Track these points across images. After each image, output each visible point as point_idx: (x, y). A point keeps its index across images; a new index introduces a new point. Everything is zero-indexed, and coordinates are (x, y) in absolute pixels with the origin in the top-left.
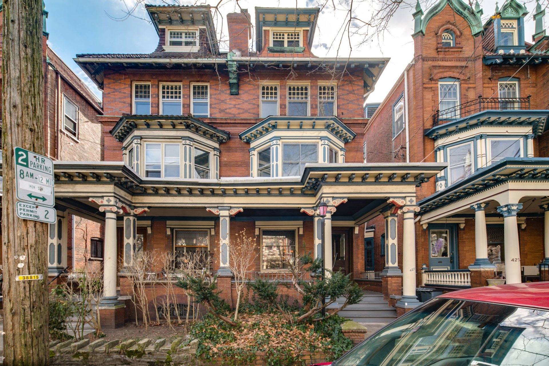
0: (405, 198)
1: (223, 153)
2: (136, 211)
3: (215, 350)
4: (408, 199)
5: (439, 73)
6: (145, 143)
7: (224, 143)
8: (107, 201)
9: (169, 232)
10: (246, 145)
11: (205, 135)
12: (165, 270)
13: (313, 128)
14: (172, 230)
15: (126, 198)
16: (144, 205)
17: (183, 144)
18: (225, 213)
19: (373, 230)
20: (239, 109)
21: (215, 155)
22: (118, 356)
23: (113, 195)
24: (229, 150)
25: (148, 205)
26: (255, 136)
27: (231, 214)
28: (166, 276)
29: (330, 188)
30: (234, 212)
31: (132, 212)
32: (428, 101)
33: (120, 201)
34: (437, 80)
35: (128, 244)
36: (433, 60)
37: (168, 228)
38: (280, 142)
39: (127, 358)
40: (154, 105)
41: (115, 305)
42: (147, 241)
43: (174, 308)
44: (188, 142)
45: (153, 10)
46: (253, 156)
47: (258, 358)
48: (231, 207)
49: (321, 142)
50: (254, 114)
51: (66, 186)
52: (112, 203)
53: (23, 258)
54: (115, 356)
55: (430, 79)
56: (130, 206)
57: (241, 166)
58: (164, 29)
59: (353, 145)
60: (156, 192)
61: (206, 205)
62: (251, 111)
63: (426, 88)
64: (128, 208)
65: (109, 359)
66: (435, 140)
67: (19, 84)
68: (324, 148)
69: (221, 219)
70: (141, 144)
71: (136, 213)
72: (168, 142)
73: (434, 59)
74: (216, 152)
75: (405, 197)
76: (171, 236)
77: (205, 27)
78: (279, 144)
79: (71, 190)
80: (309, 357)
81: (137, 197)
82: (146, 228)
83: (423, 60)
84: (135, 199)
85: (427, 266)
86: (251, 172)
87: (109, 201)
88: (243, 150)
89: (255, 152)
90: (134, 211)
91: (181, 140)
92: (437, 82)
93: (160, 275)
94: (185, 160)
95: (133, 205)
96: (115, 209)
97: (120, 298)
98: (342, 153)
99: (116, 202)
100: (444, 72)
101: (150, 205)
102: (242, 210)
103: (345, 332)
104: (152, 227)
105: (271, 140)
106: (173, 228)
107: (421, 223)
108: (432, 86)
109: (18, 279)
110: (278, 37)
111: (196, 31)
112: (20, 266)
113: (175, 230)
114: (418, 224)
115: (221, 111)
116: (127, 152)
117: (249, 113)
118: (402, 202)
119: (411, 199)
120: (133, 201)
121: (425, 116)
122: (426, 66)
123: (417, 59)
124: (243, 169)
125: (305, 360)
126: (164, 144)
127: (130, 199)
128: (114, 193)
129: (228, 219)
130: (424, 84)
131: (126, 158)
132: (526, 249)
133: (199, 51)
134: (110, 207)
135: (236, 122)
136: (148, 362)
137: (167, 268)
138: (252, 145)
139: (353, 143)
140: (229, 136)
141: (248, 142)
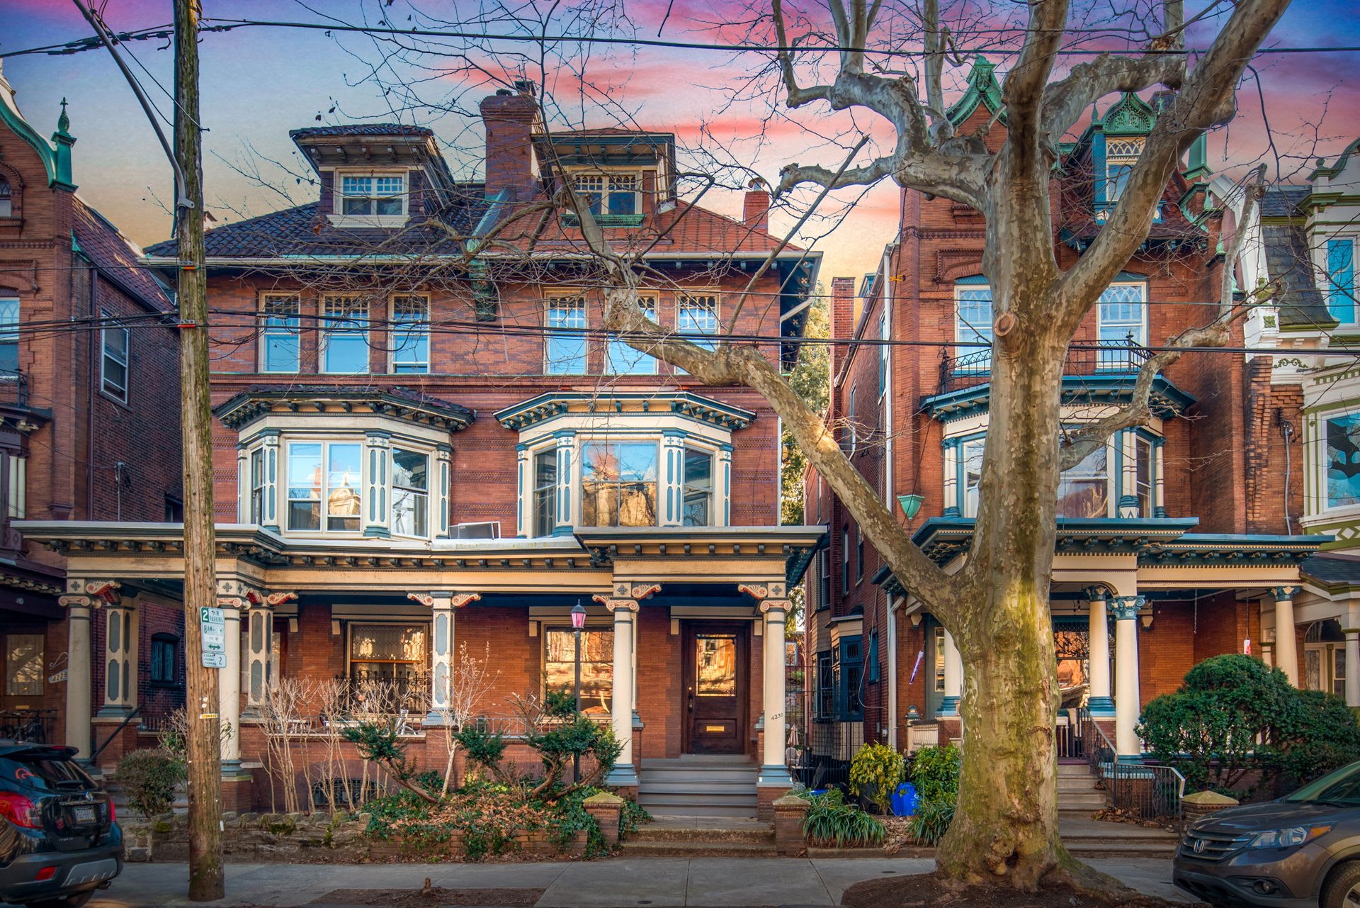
0: (765, 584)
1: (461, 452)
2: (272, 599)
3: (394, 826)
4: (771, 586)
5: (956, 266)
6: (289, 442)
7: (461, 431)
8: (224, 587)
9: (336, 631)
10: (511, 435)
11: (417, 421)
12: (327, 713)
13: (646, 411)
14: (343, 624)
15: (256, 576)
16: (288, 587)
17: (369, 446)
18: (445, 603)
19: (861, 616)
20: (496, 352)
21: (439, 459)
22: (259, 833)
23: (234, 576)
24: (473, 445)
25: (295, 587)
26: (528, 420)
27: (456, 604)
28: (328, 725)
29: (627, 566)
30: (461, 600)
31: (265, 600)
32: (929, 331)
33: (246, 584)
34: (951, 284)
35: (257, 662)
36: (944, 236)
37: (336, 619)
38: (574, 441)
39: (271, 835)
40: (307, 346)
41: (238, 775)
42: (289, 649)
43: (343, 788)
44: (378, 441)
45: (309, 141)
46: (523, 462)
47: (454, 838)
48: (455, 593)
49: (664, 440)
50: (529, 363)
51: (152, 560)
52: (233, 591)
53: (206, 699)
54: (255, 832)
55: (934, 280)
56: (261, 589)
57: (499, 481)
58: (332, 173)
59: (754, 433)
60: (311, 564)
61: (407, 588)
62: (524, 357)
63: (925, 300)
64: (257, 594)
65: (245, 837)
66: (941, 422)
67: (200, 549)
68: (670, 453)
69: (436, 614)
70: (279, 446)
71: (272, 602)
72: (337, 439)
73: (945, 233)
74: (442, 453)
75: (767, 583)
76: (341, 638)
77: (421, 168)
78: (573, 446)
79: (160, 568)
80: (526, 839)
81: (274, 572)
82: (287, 619)
83: (921, 237)
84: (270, 575)
85: (918, 710)
86: (519, 497)
87: (227, 587)
88: (504, 446)
89: (529, 454)
90: (268, 599)
91: (364, 436)
92: (951, 286)
93: (319, 722)
94: (373, 481)
95: (267, 586)
96: (239, 603)
97: (243, 766)
98: (724, 454)
99: (240, 589)
100: (968, 263)
101: (299, 587)
102: (477, 597)
103: (588, 807)
104: (299, 617)
105: (558, 434)
106: (347, 621)
107: (909, 611)
108: (941, 295)
109: (201, 717)
110: (588, 184)
111: (403, 175)
112: (204, 706)
113: (349, 624)
114: (900, 613)
115: (456, 357)
116: (248, 453)
117: (520, 361)
118: (762, 592)
119: (777, 587)
120: (267, 580)
121: (922, 364)
122: (927, 249)
123: (904, 232)
124: (504, 487)
125: (520, 843)
126: (328, 443)
127: (261, 577)
128: (237, 573)
129: (448, 615)
130: (921, 291)
131: (245, 467)
132: (1153, 675)
133: (407, 224)
134: (231, 599)
135: (489, 383)
136: (300, 842)
137: (329, 710)
138: (524, 436)
139: (755, 430)
140: (472, 417)
141: (515, 429)
